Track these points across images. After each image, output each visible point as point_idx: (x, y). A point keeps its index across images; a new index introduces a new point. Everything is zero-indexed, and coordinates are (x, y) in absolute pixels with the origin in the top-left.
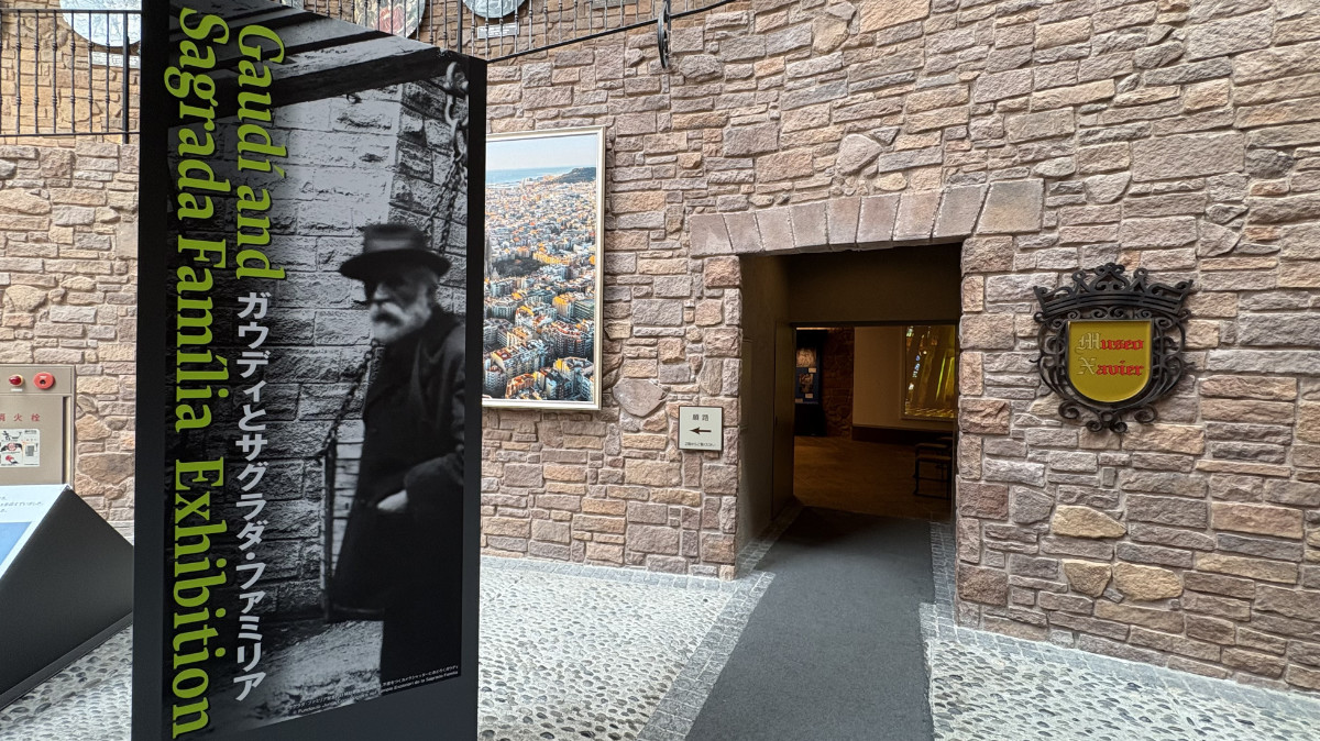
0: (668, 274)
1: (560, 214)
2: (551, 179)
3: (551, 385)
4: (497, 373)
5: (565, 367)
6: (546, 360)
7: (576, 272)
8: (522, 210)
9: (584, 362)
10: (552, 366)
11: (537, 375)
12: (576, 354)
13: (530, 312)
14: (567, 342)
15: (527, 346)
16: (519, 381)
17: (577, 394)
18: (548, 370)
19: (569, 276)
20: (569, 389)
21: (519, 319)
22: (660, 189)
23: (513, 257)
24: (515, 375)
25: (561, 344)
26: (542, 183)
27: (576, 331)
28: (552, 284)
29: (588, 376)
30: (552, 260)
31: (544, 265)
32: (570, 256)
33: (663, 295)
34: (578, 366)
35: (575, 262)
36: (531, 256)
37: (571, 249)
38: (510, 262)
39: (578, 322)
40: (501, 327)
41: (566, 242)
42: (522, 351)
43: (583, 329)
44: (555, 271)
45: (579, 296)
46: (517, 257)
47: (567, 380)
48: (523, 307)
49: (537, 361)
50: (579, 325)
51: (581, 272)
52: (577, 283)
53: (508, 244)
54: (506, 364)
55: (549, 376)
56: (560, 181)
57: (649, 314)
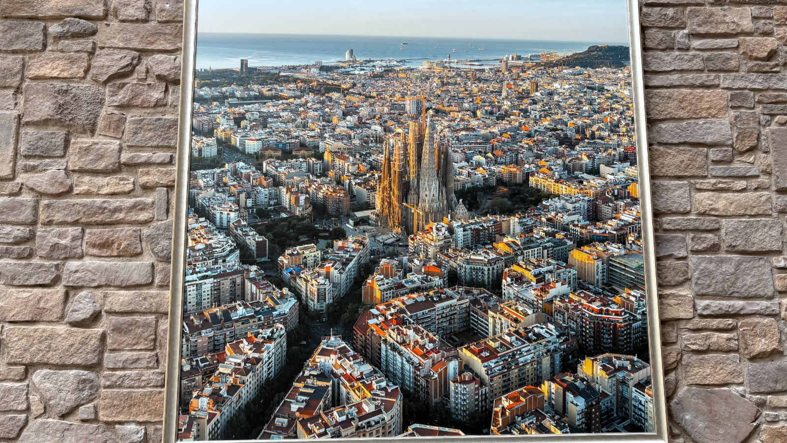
0: (743, 216)
1: (573, 116)
2: (554, 59)
3: (577, 405)
4: (473, 386)
5: (599, 372)
6: (564, 359)
7: (606, 209)
8: (506, 105)
9: (632, 362)
10: (575, 371)
11: (549, 388)
12: (616, 349)
13: (529, 275)
14: (599, 326)
15: (526, 336)
16: (516, 399)
17: (624, 419)
18: (569, 378)
19: (594, 215)
20: (609, 411)
21: (509, 288)
22: (717, 86)
23: (493, 181)
24: (506, 389)
25: (589, 330)
26: (538, 65)
27: (614, 308)
28: (565, 228)
29: (641, 386)
30: (563, 189)
31: (549, 196)
32: (595, 182)
33: (740, 248)
34: (622, 368)
35: (603, 193)
36: (526, 180)
37: (595, 171)
38: (487, 189)
39: (616, 293)
40: (475, 302)
41: (585, 160)
42: (517, 345)
43: (626, 305)
44: (570, 206)
45: (615, 249)
46: (500, 181)
47: (604, 395)
48: (515, 267)
49: (546, 361)
50: (618, 299)
51: (616, 209)
52: (611, 226)
53: (482, 160)
54: (489, 369)
55: (571, 388)
56: (570, 62)
57: (720, 278)
